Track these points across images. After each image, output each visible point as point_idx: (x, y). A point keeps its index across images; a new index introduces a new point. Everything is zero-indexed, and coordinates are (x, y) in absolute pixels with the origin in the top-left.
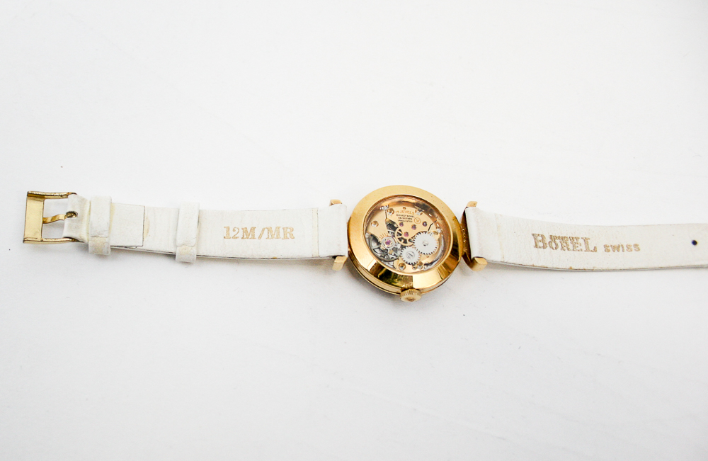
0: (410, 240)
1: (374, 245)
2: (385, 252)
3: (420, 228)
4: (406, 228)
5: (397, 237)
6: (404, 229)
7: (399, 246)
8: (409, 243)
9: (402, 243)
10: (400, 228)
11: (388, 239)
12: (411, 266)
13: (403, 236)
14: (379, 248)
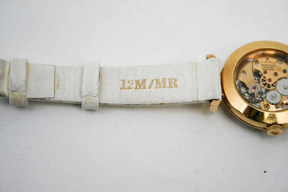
0: (273, 85)
1: (243, 90)
2: (252, 95)
3: (281, 74)
4: (269, 75)
5: (262, 83)
6: (267, 76)
7: (264, 90)
8: (272, 88)
9: (266, 87)
10: (264, 75)
11: (254, 84)
12: (274, 106)
13: (267, 82)
14: (247, 92)
